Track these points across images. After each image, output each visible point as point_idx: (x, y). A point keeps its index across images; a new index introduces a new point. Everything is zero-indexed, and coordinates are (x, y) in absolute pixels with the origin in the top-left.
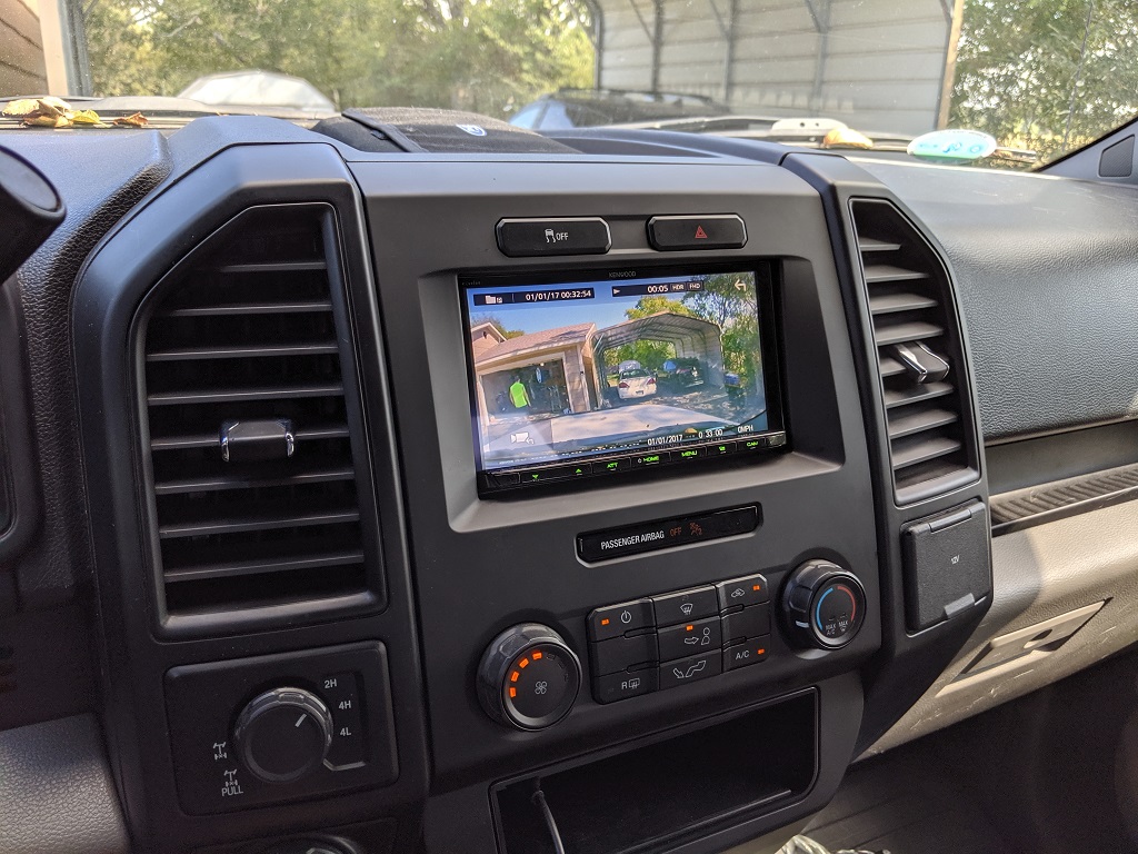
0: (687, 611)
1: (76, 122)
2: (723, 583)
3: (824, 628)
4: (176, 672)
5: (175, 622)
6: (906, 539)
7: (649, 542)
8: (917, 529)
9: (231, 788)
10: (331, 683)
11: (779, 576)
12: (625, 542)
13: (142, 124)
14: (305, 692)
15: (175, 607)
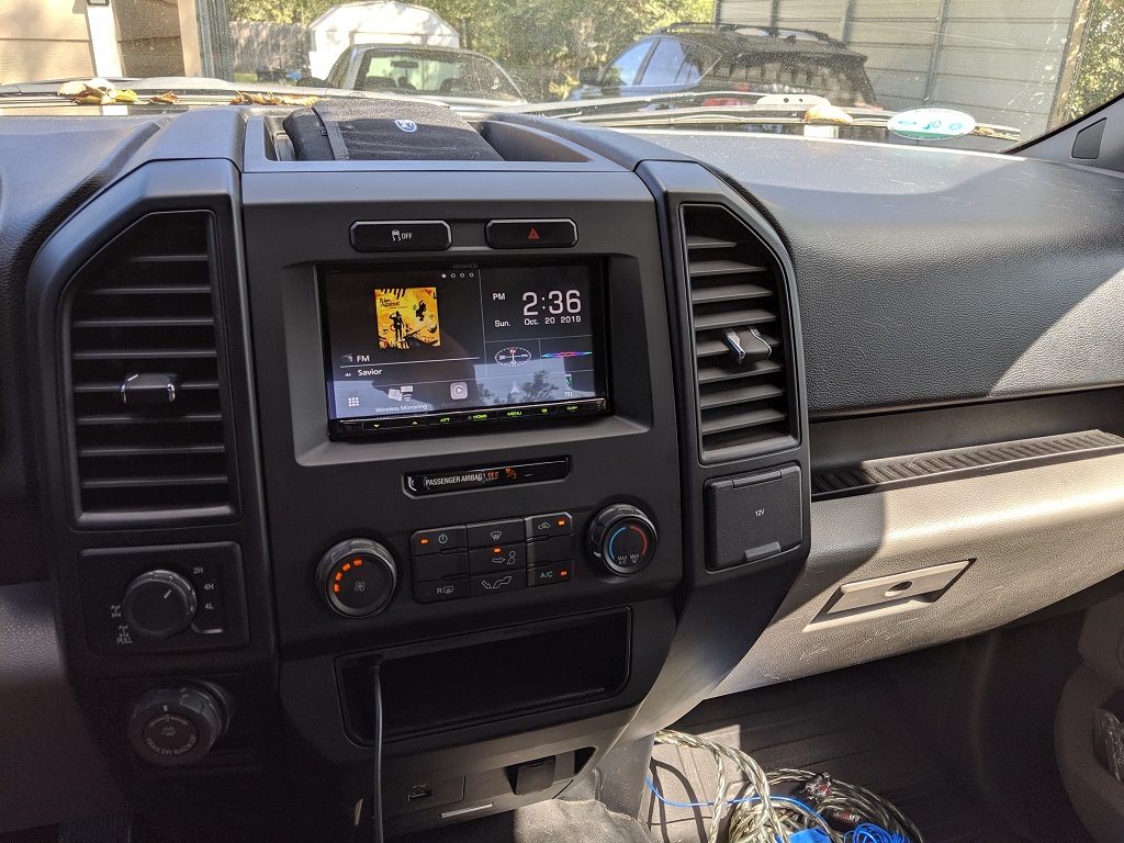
0: (496, 537)
1: (118, 101)
2: (530, 518)
3: (616, 558)
4: (88, 552)
5: (87, 517)
6: (708, 492)
7: (469, 482)
8: (718, 484)
9: (124, 639)
10: (198, 570)
11: (586, 515)
12: (447, 481)
13: (173, 101)
14: (176, 575)
15: (86, 508)
